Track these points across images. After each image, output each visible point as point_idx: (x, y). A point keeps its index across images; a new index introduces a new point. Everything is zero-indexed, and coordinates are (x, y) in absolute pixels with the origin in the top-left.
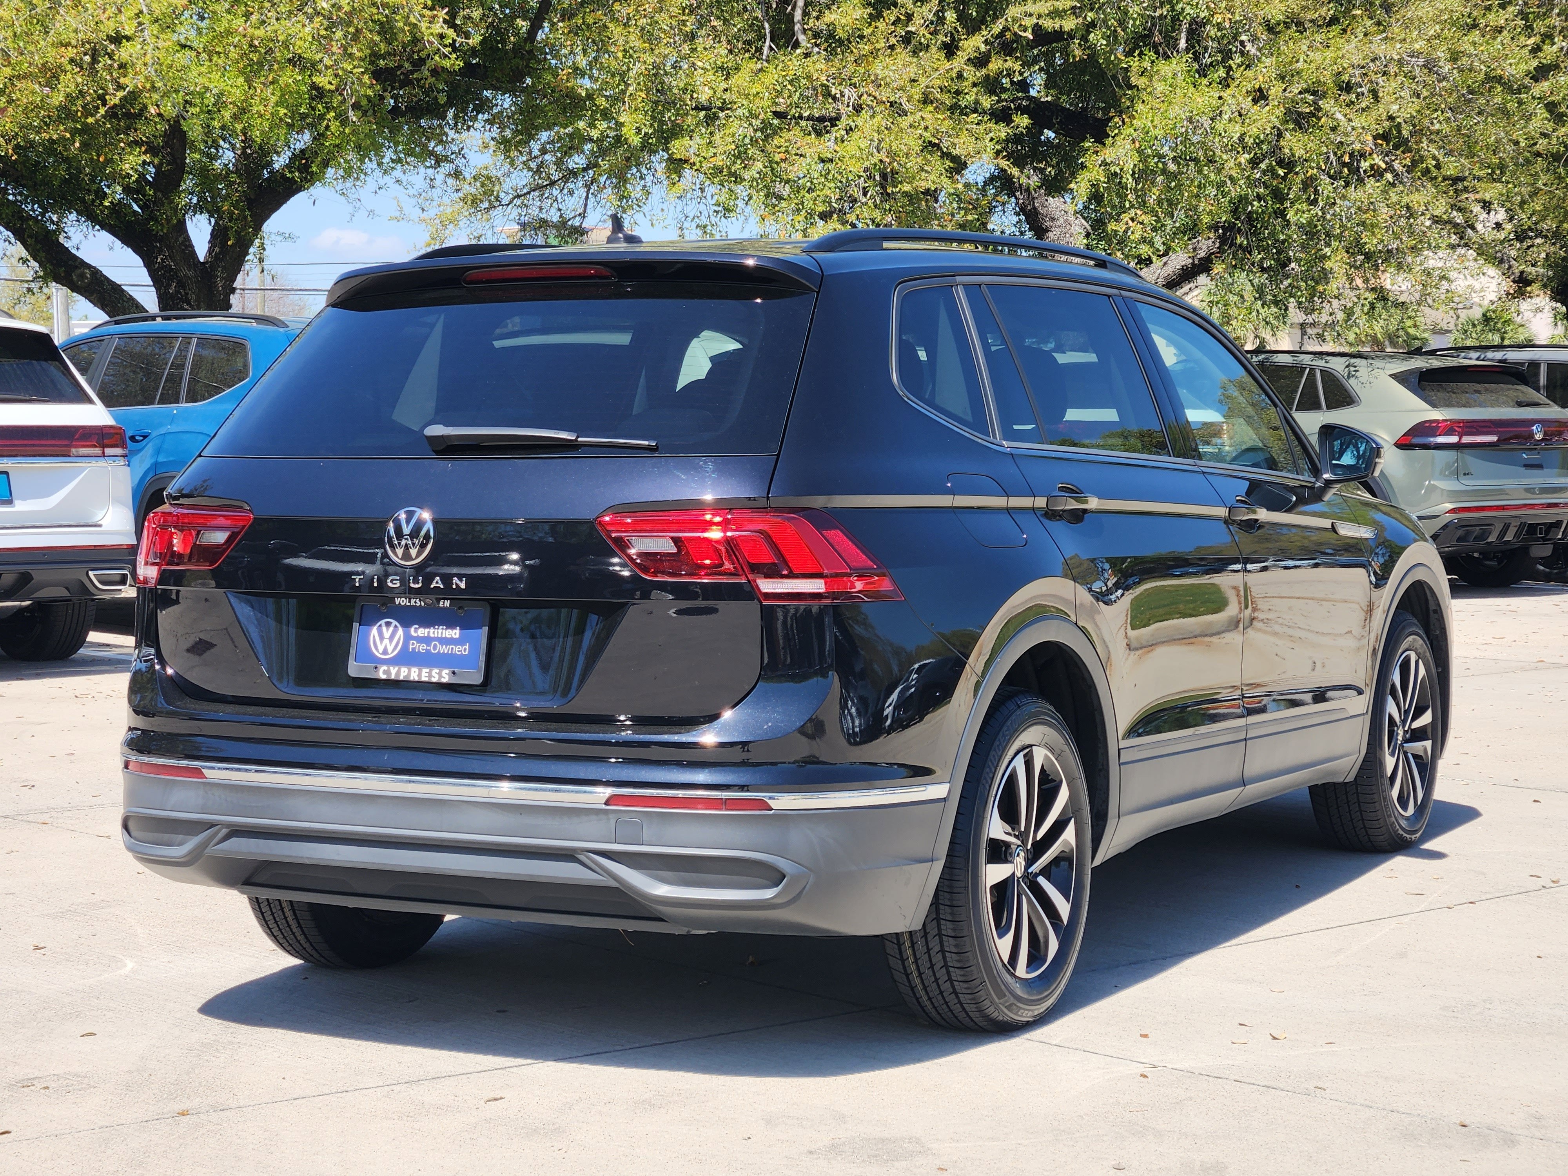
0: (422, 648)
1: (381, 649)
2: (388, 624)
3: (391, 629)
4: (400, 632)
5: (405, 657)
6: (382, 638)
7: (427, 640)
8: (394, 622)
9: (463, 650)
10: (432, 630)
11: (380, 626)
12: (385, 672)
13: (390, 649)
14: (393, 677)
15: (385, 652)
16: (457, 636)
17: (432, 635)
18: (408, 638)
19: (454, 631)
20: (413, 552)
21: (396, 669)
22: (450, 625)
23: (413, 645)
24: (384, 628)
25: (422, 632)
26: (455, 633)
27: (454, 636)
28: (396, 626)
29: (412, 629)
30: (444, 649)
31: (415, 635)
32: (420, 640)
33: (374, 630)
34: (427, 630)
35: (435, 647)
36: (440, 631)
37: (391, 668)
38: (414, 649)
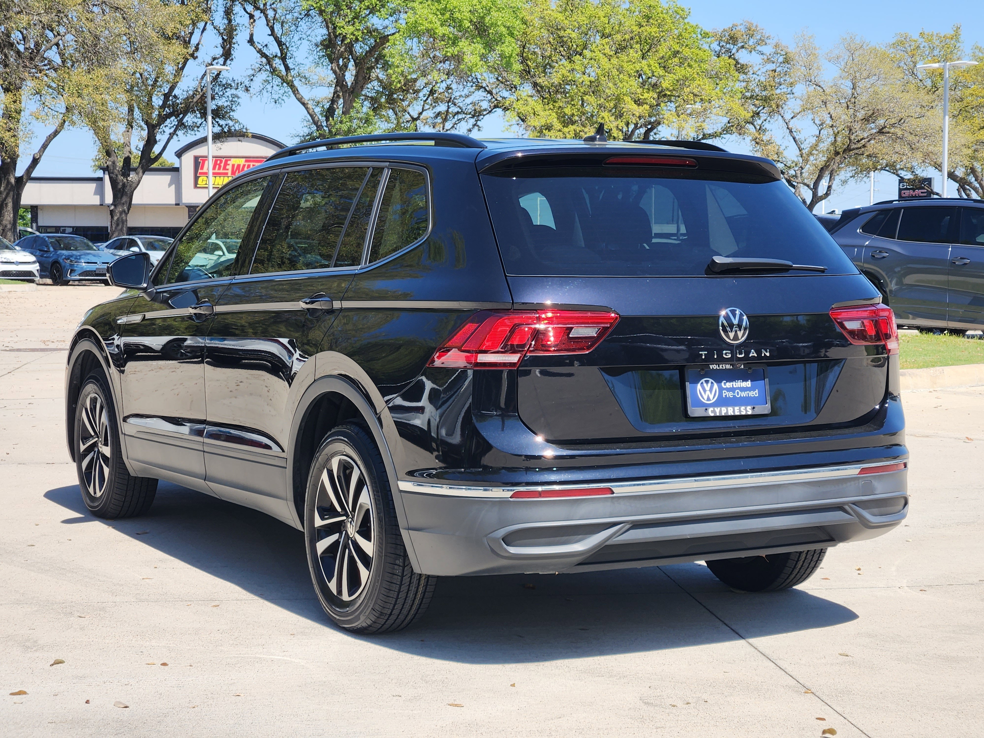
0: (730, 394)
1: (706, 398)
2: (707, 382)
3: (709, 384)
4: (716, 385)
5: (722, 402)
6: (705, 391)
7: (733, 390)
8: (711, 380)
9: (755, 394)
10: (734, 383)
11: (702, 383)
12: (712, 412)
13: (711, 397)
14: (718, 414)
15: (708, 399)
16: (750, 386)
17: (735, 386)
18: (721, 389)
19: (748, 383)
20: (740, 334)
21: (719, 409)
22: (745, 380)
23: (725, 394)
24: (705, 385)
25: (729, 385)
26: (748, 384)
27: (748, 386)
28: (712, 383)
29: (723, 384)
30: (744, 394)
31: (725, 387)
32: (728, 390)
33: (699, 386)
34: (731, 383)
35: (738, 393)
36: (739, 383)
37: (716, 409)
38: (726, 396)
